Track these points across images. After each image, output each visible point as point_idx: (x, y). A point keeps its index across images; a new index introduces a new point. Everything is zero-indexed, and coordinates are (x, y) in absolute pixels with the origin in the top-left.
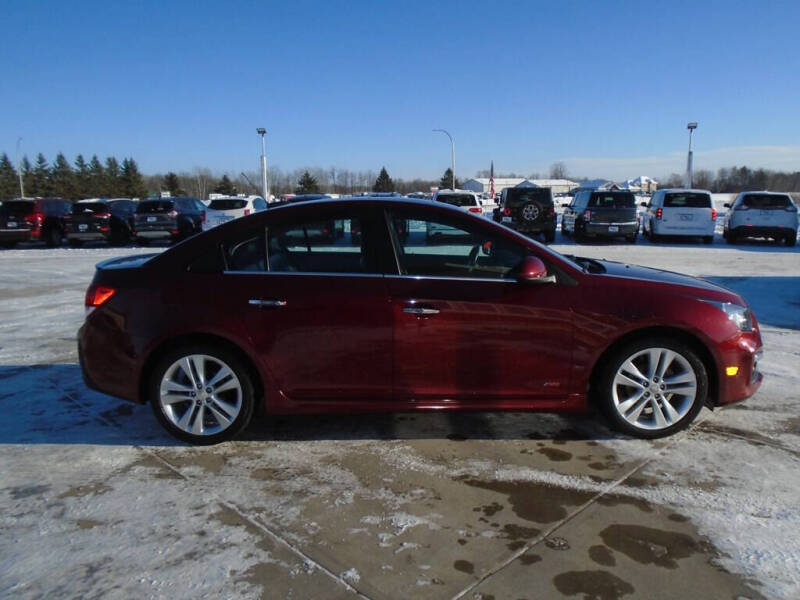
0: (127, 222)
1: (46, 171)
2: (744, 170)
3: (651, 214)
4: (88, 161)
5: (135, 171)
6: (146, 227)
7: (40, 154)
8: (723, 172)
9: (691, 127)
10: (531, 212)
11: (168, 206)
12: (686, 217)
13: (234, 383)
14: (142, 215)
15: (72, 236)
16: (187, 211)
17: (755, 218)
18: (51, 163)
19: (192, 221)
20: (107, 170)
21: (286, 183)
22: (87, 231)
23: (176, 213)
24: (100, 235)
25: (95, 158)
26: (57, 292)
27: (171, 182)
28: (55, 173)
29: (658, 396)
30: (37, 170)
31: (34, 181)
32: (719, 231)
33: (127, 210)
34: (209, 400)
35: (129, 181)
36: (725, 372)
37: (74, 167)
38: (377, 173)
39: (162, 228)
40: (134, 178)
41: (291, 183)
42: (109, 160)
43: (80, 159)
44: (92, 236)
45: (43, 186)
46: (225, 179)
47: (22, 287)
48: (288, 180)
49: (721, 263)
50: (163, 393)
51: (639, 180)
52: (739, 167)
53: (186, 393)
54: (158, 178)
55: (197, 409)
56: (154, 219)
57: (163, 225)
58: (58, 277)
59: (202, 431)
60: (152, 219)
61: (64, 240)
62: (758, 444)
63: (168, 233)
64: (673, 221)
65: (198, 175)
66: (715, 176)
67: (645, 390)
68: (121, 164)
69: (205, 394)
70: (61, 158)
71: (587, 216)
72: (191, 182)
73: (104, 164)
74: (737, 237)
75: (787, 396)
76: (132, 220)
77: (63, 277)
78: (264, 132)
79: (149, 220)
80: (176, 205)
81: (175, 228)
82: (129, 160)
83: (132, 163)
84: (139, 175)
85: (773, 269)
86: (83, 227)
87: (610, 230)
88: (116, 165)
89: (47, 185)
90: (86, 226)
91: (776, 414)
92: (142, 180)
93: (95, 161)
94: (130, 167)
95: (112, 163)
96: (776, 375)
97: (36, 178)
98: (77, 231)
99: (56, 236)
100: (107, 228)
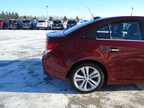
4: (8, 13)
6: (25, 26)
11: (29, 21)
14: (24, 23)
15: (9, 27)
16: (33, 22)
18: (1, 13)
19: (34, 25)
22: (12, 26)
23: (31, 23)
24: (15, 27)
26: (10, 40)
27: (25, 17)
28: (2, 15)
33: (20, 22)
34: (89, 80)
35: (16, 17)
38: (64, 17)
40: (18, 16)
46: (35, 17)
47: (2, 38)
53: (82, 78)
57: (28, 25)
58: (9, 36)
59: (86, 90)
60: (26, 24)
61: (7, 28)
63: (29, 27)
68: (15, 13)
70: (3, 12)
72: (28, 18)
73: (11, 13)
76: (22, 24)
77: (10, 36)
80: (31, 21)
81: (31, 26)
86: (11, 25)
90: (12, 25)
93: (10, 13)
94: (17, 14)
95: (13, 13)
98: (10, 26)
99: (5, 27)
100: (17, 26)
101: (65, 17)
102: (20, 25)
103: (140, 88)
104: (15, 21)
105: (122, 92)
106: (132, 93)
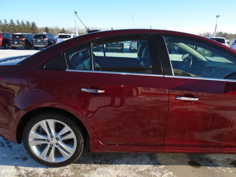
0: (31, 41)
1: (7, 25)
5: (35, 26)
6: (37, 43)
7: (5, 19)
9: (217, 17)
11: (44, 36)
13: (72, 136)
14: (35, 39)
15: (12, 45)
16: (51, 38)
18: (9, 22)
19: (52, 42)
20: (26, 25)
21: (82, 31)
22: (17, 44)
23: (47, 39)
24: (22, 45)
25: (22, 21)
27: (47, 30)
28: (10, 25)
30: (4, 24)
31: (4, 28)
33: (31, 37)
34: (57, 144)
35: (33, 29)
37: (16, 24)
39: (43, 44)
40: (35, 28)
41: (83, 31)
42: (27, 22)
43: (18, 21)
44: (19, 46)
45: (6, 29)
46: (63, 29)
48: (83, 30)
50: (30, 140)
53: (44, 140)
54: (43, 28)
55: (50, 148)
56: (40, 41)
57: (43, 43)
59: (54, 160)
60: (39, 41)
61: (10, 47)
65: (55, 28)
68: (31, 23)
69: (54, 141)
70: (12, 21)
72: (52, 30)
73: (25, 23)
76: (32, 41)
78: (77, 12)
79: (38, 41)
80: (47, 36)
81: (47, 44)
82: (33, 22)
83: (34, 23)
84: (37, 27)
86: (16, 42)
88: (29, 24)
89: (8, 29)
90: (17, 42)
92: (38, 28)
94: (34, 25)
97: (4, 27)
98: (14, 44)
99: (7, 45)
100: (24, 43)
102: (30, 43)
103: (159, 159)
104: (21, 36)
105: (122, 166)
106: (137, 171)
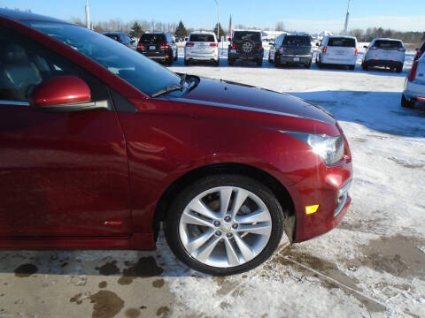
2: (380, 30)
3: (320, 51)
8: (369, 30)
10: (247, 47)
12: (340, 53)
17: (380, 55)
29: (230, 235)
32: (359, 62)
36: (304, 211)
49: (356, 82)
51: (324, 33)
52: (378, 28)
62: (331, 286)
64: (333, 55)
66: (364, 33)
67: (216, 229)
71: (281, 50)
74: (369, 66)
75: (374, 209)
85: (386, 87)
87: (295, 59)
91: (360, 234)
96: (369, 182)
101: (181, 25)
